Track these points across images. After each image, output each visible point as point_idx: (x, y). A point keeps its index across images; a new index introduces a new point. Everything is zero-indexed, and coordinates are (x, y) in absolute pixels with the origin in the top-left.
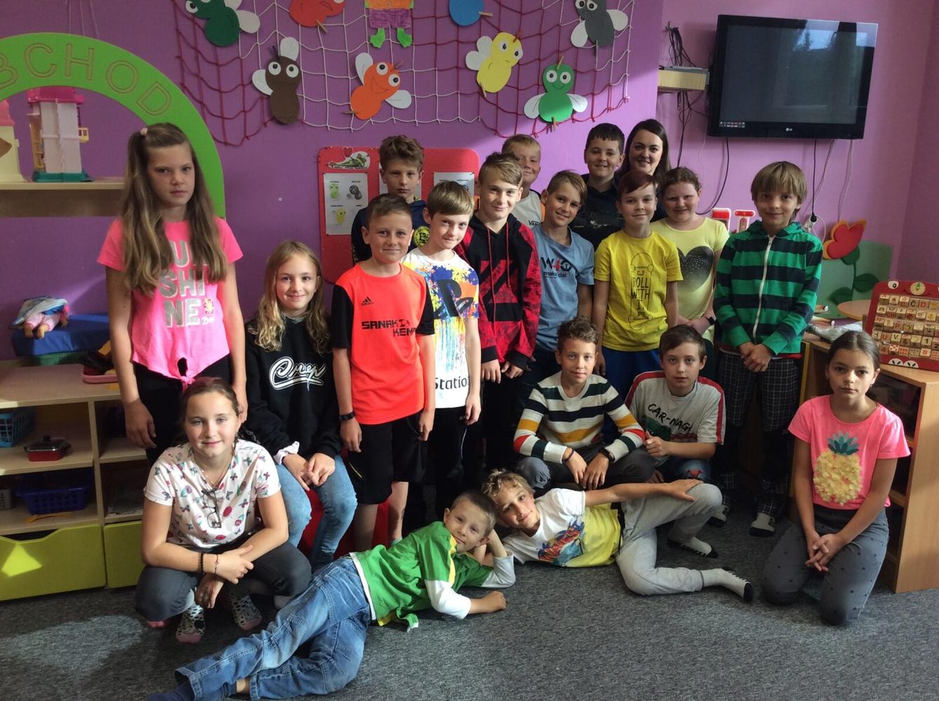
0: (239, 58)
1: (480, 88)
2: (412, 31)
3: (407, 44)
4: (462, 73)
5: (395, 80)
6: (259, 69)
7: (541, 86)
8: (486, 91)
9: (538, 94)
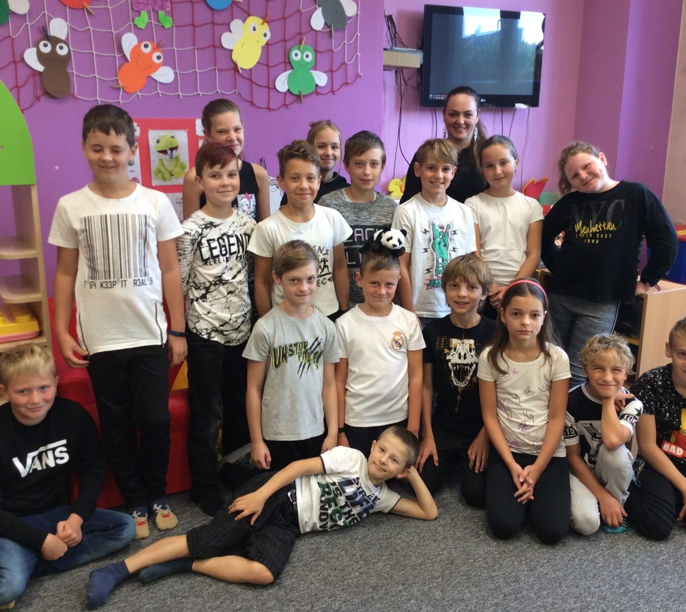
0: (10, 36)
1: (236, 65)
2: (171, 14)
3: (168, 25)
4: (218, 51)
5: (159, 58)
6: (30, 47)
7: (287, 64)
8: (241, 68)
9: (285, 71)
